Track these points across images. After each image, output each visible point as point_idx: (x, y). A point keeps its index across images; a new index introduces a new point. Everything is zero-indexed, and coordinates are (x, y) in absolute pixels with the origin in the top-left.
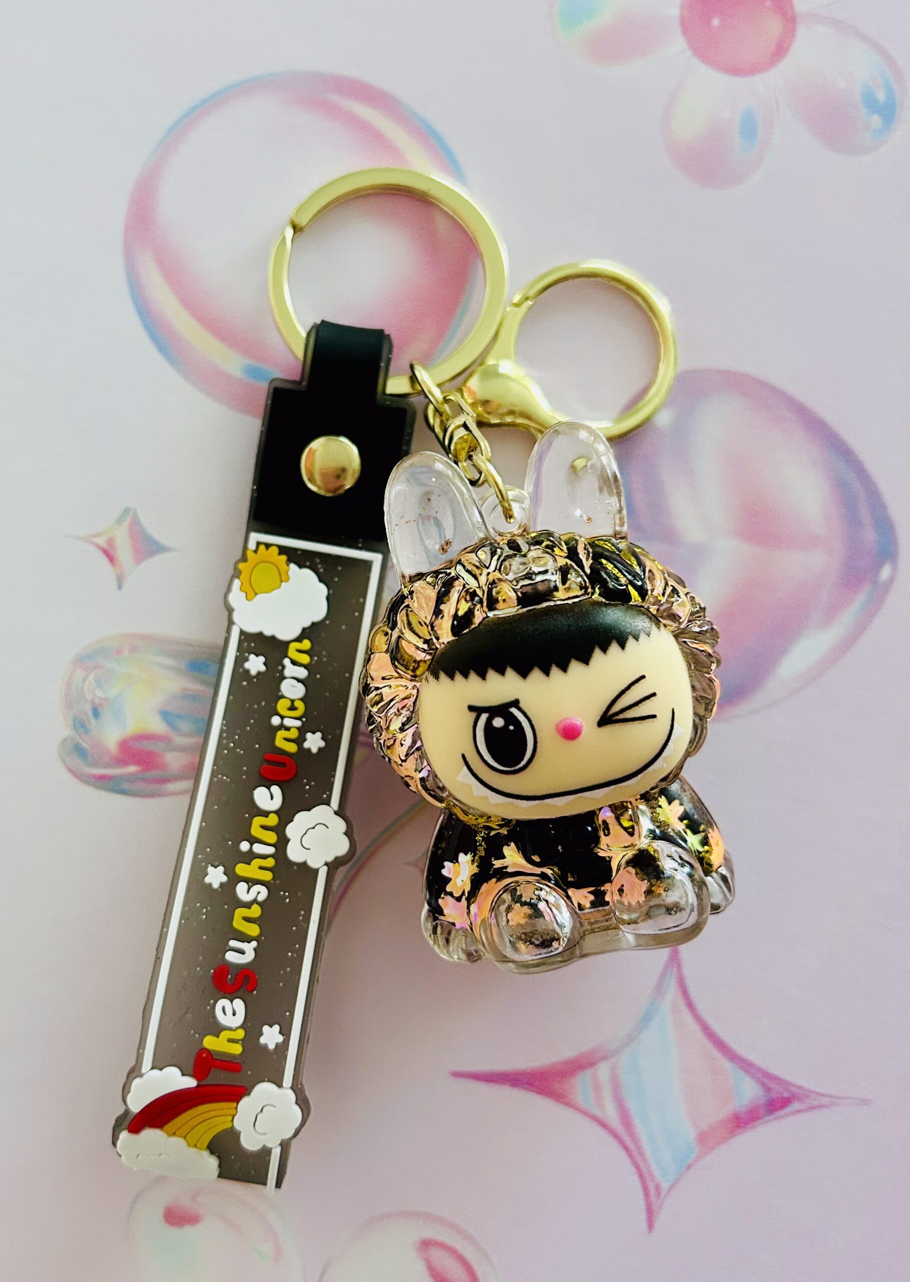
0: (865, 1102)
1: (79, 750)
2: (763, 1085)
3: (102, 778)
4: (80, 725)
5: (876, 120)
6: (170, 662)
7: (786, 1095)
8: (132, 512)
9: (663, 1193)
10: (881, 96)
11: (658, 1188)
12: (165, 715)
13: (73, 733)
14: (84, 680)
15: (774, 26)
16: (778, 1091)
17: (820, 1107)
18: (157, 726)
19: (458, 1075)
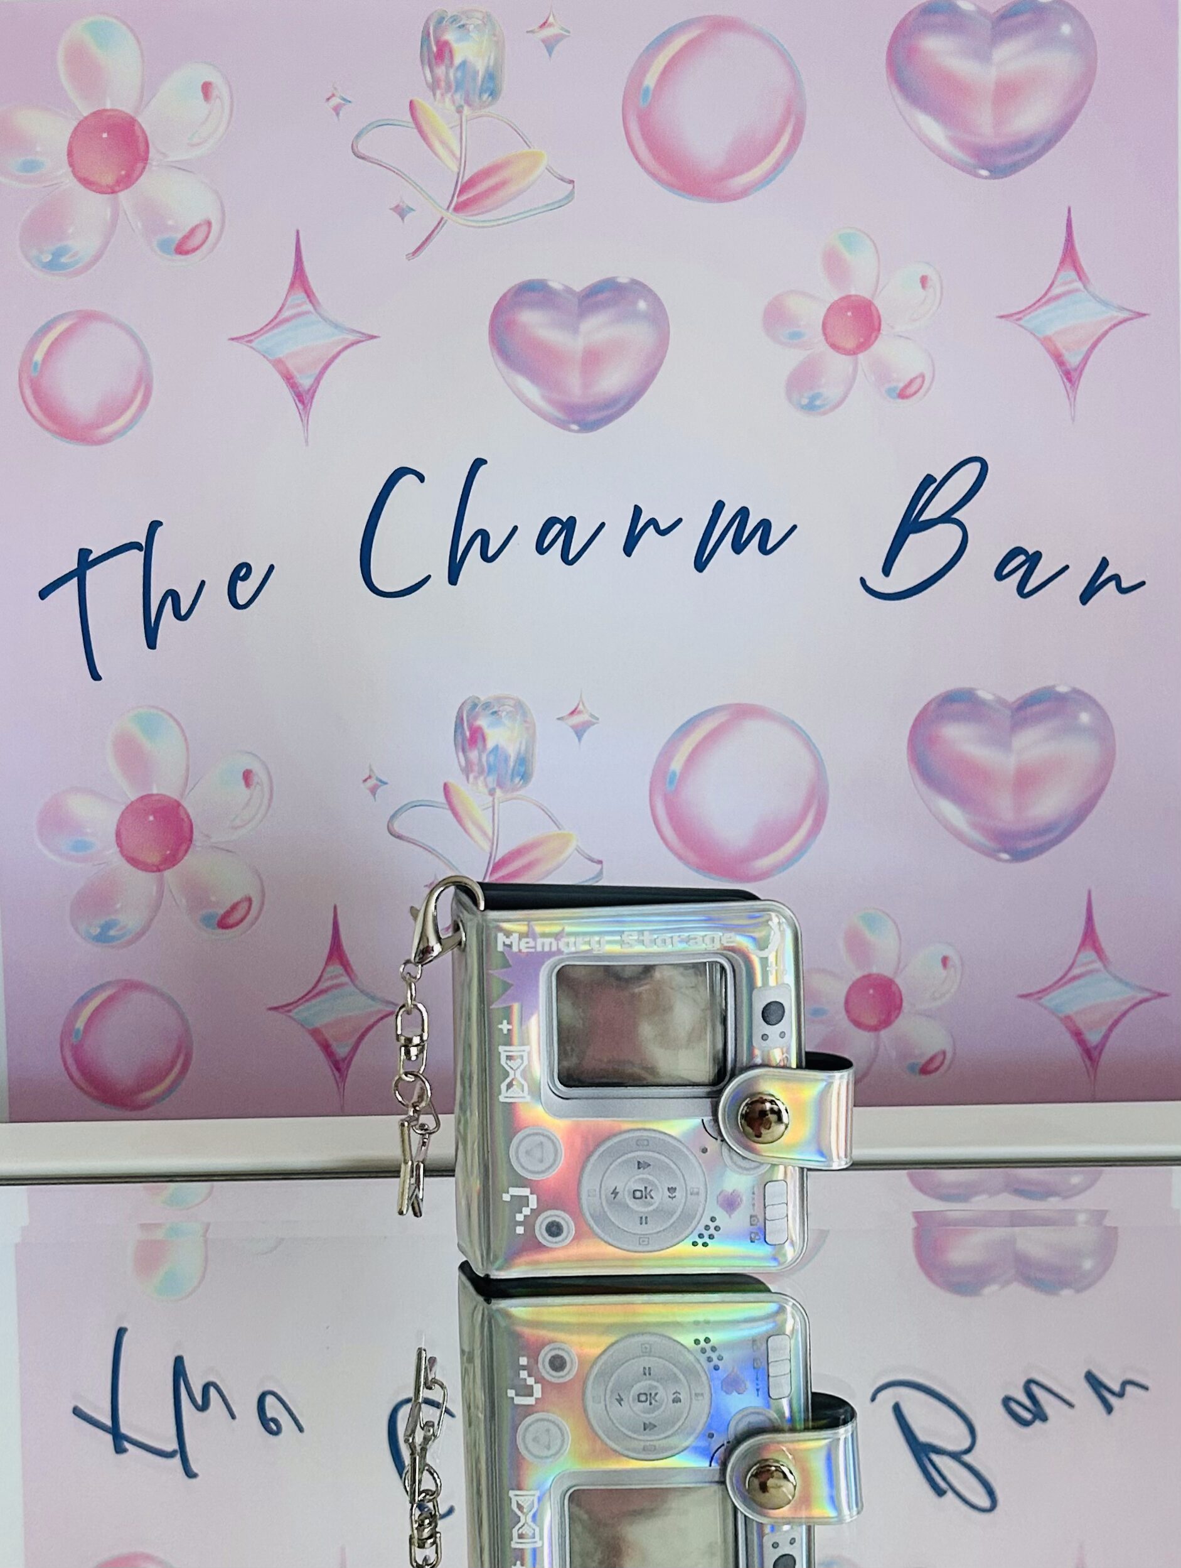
0: (307, 441)
1: (441, 20)
2: (309, 390)
3: (429, 35)
4: (454, 19)
5: (805, 401)
6: (492, 63)
7: (306, 402)
8: (567, 34)
9: (249, 344)
10: (818, 403)
11: (250, 341)
12: (464, 64)
13: (450, 15)
14: (478, 19)
15: (850, 344)
16: (307, 398)
17: (302, 420)
18: (457, 61)
19: (298, 232)
